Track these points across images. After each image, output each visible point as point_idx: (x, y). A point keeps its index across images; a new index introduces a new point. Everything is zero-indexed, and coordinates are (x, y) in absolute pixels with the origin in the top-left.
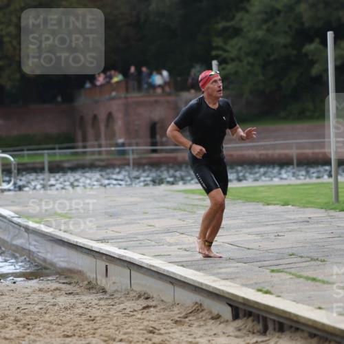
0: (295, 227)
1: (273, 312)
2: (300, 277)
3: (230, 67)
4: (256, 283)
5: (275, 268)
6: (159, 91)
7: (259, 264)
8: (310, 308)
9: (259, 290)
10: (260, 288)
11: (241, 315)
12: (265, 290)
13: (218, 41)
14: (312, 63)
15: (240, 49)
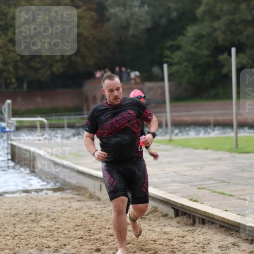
0: (212, 162)
1: (199, 212)
2: (215, 192)
3: (175, 68)
4: (189, 196)
5: (200, 187)
6: (133, 82)
7: (191, 184)
8: (220, 210)
9: (191, 200)
10: (191, 198)
11: (180, 214)
12: (194, 199)
13: (167, 53)
14: (223, 66)
15: (180, 58)
